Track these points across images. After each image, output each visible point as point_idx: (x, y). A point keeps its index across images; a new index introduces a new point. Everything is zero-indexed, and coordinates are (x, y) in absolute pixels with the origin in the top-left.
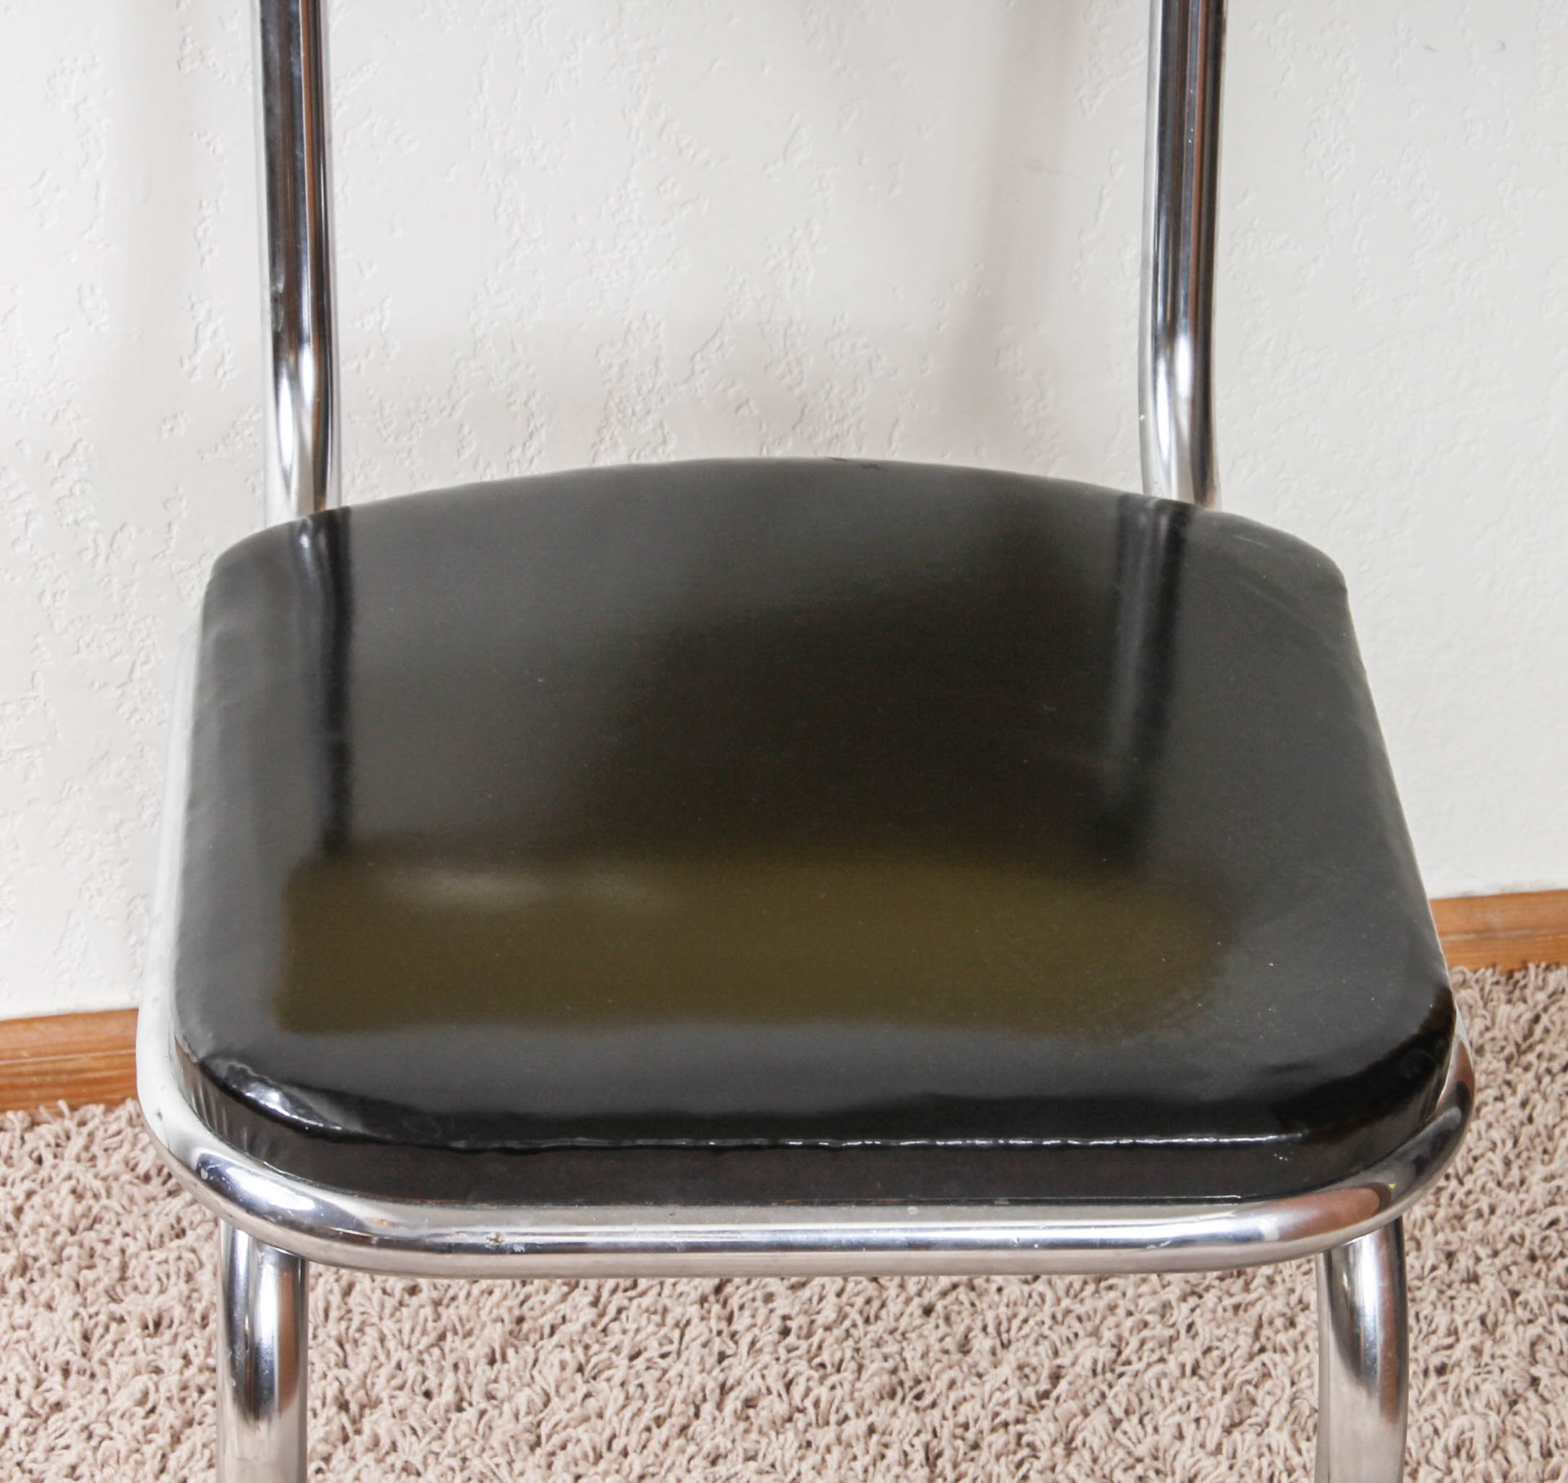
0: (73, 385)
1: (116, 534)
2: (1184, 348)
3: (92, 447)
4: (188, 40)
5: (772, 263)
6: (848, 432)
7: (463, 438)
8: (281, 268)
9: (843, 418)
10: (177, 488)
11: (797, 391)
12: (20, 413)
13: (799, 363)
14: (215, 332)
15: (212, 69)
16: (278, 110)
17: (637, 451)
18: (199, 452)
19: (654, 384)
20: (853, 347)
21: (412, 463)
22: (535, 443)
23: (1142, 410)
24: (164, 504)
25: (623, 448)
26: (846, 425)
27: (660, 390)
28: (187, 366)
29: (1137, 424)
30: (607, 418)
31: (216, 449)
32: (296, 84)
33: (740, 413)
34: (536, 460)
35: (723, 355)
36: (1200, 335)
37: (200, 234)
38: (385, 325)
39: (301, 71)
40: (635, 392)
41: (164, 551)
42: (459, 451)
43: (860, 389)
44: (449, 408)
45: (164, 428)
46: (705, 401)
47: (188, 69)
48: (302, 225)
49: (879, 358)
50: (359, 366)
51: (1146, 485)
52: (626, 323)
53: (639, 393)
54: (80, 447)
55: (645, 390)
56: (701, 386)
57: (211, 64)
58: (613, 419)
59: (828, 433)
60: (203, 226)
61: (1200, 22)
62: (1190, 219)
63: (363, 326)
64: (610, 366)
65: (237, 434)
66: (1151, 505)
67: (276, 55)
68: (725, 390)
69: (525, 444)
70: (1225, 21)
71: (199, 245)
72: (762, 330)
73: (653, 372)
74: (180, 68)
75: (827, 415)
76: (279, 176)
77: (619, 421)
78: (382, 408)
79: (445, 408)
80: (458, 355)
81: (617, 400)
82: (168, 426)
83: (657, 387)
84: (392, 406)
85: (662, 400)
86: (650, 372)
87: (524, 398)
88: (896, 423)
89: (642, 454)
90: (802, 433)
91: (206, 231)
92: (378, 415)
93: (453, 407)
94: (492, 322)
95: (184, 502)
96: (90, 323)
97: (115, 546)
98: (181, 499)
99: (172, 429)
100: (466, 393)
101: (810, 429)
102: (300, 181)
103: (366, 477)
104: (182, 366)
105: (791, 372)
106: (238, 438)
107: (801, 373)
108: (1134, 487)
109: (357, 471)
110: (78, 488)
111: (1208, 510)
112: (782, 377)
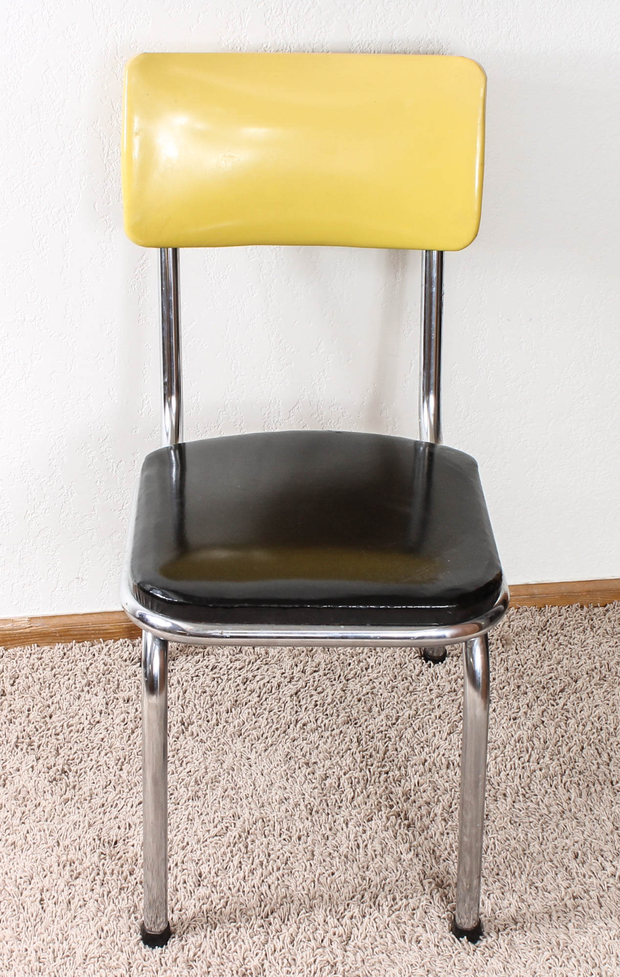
0: (107, 418)
1: (119, 464)
2: (432, 398)
3: (112, 437)
4: (141, 315)
5: (313, 383)
8: (166, 374)
11: (321, 422)
12: (91, 426)
13: (321, 414)
14: (148, 401)
15: (148, 322)
18: (143, 439)
19: (278, 420)
20: (338, 409)
23: (419, 415)
28: (140, 414)
29: (418, 422)
31: (148, 438)
35: (299, 411)
37: (144, 373)
38: (198, 401)
40: (273, 422)
41: (133, 469)
45: (132, 432)
46: (294, 425)
47: (141, 323)
49: (345, 412)
51: (421, 438)
52: (270, 401)
54: (108, 437)
55: (275, 422)
56: (292, 421)
60: (145, 370)
61: (435, 303)
63: (192, 401)
64: (265, 414)
66: (423, 444)
68: (299, 421)
72: (310, 403)
73: (278, 416)
74: (139, 323)
80: (220, 410)
81: (267, 424)
85: (281, 424)
91: (146, 372)
94: (230, 400)
96: (112, 400)
99: (135, 432)
100: (222, 421)
106: (155, 435)
108: (418, 439)
110: (107, 450)
111: (439, 445)
112: (316, 418)
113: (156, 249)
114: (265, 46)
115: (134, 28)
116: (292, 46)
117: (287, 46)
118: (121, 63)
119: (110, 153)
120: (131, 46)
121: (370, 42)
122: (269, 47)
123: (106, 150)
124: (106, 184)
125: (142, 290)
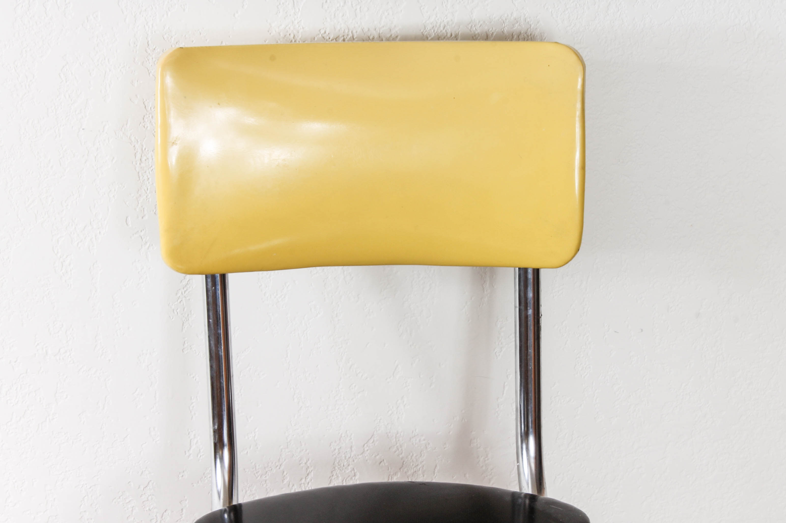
0: (147, 462)
1: (163, 513)
2: (532, 440)
3: (155, 483)
4: (186, 342)
5: (390, 412)
6: (419, 470)
7: (284, 476)
8: (216, 420)
9: (417, 465)
10: (184, 497)
11: (401, 456)
12: (129, 472)
13: (401, 446)
14: (197, 441)
15: (194, 352)
16: (214, 366)
17: (345, 479)
18: (192, 484)
19: (350, 455)
20: (420, 441)
21: (267, 485)
22: (310, 477)
23: (518, 462)
24: (180, 502)
25: (340, 478)
26: (418, 467)
27: (352, 457)
28: (187, 454)
29: (516, 467)
30: (334, 468)
31: (198, 482)
32: (221, 357)
33: (381, 465)
34: (310, 483)
35: (374, 445)
36: (537, 435)
37: (191, 408)
38: (256, 438)
39: (222, 354)
40: (344, 458)
41: (180, 519)
42: (283, 481)
43: (423, 455)
44: (279, 466)
45: (179, 476)
46: (369, 461)
47: (186, 353)
48: (223, 406)
49: (429, 444)
50: (247, 452)
51: (520, 489)
52: (340, 434)
53: (345, 458)
54: (150, 483)
55: (347, 458)
56: (367, 456)
57: (194, 350)
58: (336, 468)
59: (412, 471)
60: (192, 405)
61: (532, 328)
62: (532, 395)
63: (248, 438)
64: (335, 449)
65: (205, 477)
66: (522, 495)
67: (214, 348)
68: (375, 456)
69: (306, 478)
70: (541, 327)
71: (191, 412)
72: (388, 435)
73: (350, 451)
74: (183, 352)
75: (412, 464)
76: (215, 389)
77: (338, 468)
78: (256, 466)
79: (278, 466)
80: (282, 447)
81: (338, 461)
82: (181, 475)
83: (352, 456)
84: (259, 466)
85: (354, 461)
86: (349, 451)
87: (305, 462)
88: (436, 466)
89: (347, 480)
90: (403, 471)
91: (193, 407)
92: (254, 469)
93: (281, 465)
94: (293, 435)
95: (187, 502)
96: (153, 440)
97: (163, 518)
98: (186, 500)
99: (182, 476)
100: (285, 460)
101: (406, 469)
102: (223, 390)
103: (251, 491)
104: (186, 454)
105: (398, 449)
106: (206, 478)
107: (402, 450)
108: (517, 489)
109: (247, 489)
110: (150, 498)
111: (542, 497)
112: (395, 452)
113: (201, 276)
114: (322, 32)
115: (167, 15)
116: (354, 32)
117: (348, 32)
118: (154, 56)
119: (143, 160)
120: (165, 37)
121: (446, 24)
122: (327, 33)
123: (138, 156)
124: (140, 195)
125: (186, 315)
